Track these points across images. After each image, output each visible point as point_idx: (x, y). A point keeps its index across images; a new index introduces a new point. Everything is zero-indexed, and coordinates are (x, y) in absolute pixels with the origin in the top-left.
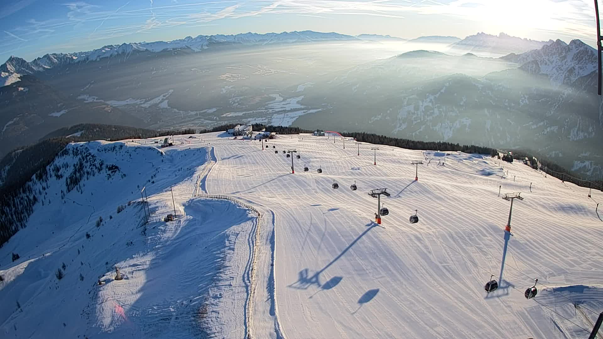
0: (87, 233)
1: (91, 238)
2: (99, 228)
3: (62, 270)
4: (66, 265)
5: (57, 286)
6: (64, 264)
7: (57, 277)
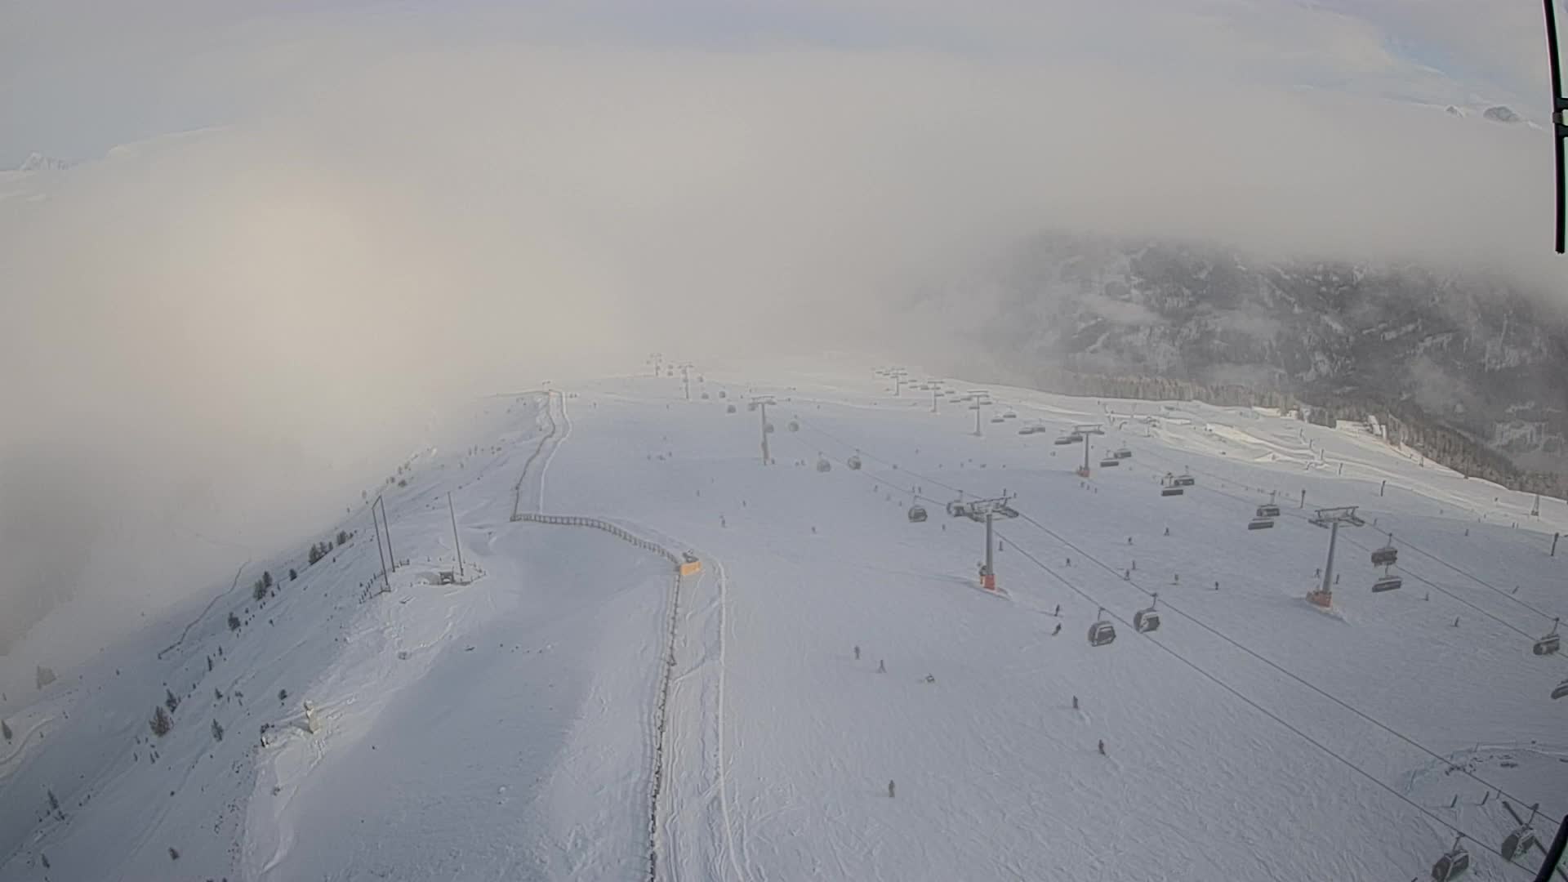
0: (231, 614)
1: (243, 627)
2: (261, 602)
3: (167, 711)
4: (176, 696)
5: (153, 751)
6: (170, 695)
7: (153, 728)
